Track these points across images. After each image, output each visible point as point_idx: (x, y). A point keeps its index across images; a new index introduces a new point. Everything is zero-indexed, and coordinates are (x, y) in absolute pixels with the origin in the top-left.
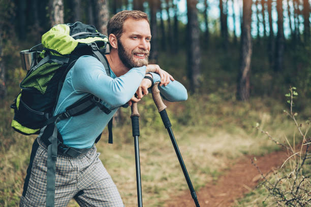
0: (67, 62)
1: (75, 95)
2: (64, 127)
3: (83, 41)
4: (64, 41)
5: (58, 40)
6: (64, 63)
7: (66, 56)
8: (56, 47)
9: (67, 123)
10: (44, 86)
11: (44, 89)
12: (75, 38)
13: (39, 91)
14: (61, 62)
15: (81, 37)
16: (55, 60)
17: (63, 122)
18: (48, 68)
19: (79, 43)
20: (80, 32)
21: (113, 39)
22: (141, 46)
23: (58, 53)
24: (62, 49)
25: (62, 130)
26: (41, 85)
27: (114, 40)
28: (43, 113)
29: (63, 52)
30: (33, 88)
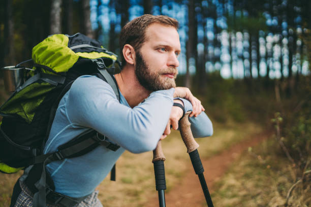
0: (63, 83)
1: (71, 129)
2: (56, 171)
3: (85, 55)
4: (60, 55)
5: (52, 53)
6: (59, 84)
7: (61, 74)
8: (48, 63)
9: (60, 167)
10: (30, 113)
11: (31, 117)
12: (75, 51)
13: (24, 120)
14: (55, 83)
15: (83, 50)
16: (47, 80)
17: (54, 164)
18: (36, 89)
19: (80, 58)
20: (82, 44)
21: (128, 51)
22: (171, 63)
23: (51, 70)
24: (56, 65)
25: (53, 174)
26: (26, 112)
27: (130, 53)
28: (29, 148)
29: (58, 69)
30: (16, 114)
